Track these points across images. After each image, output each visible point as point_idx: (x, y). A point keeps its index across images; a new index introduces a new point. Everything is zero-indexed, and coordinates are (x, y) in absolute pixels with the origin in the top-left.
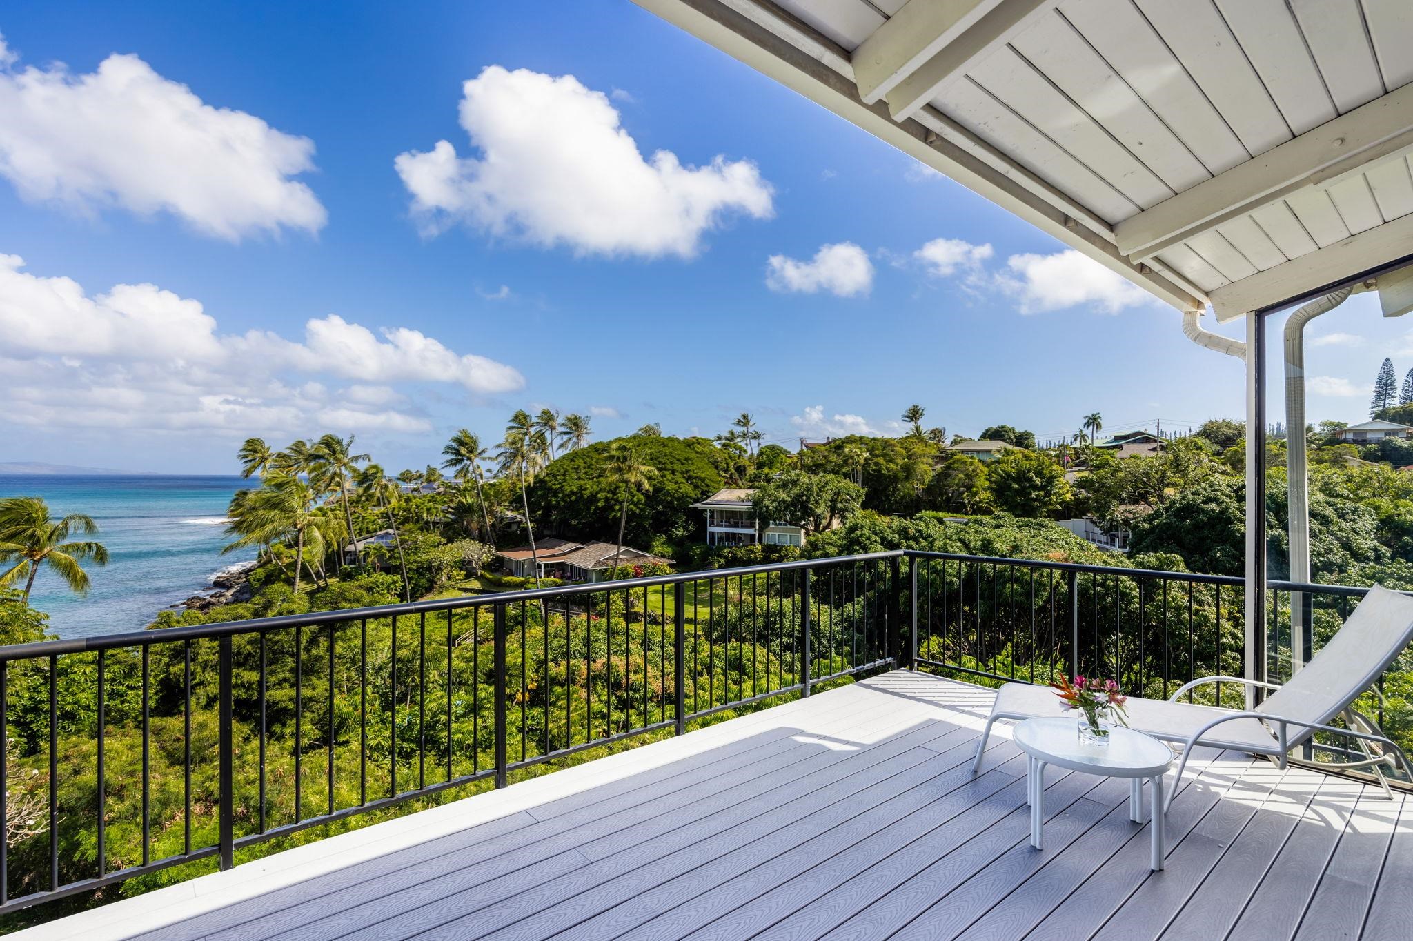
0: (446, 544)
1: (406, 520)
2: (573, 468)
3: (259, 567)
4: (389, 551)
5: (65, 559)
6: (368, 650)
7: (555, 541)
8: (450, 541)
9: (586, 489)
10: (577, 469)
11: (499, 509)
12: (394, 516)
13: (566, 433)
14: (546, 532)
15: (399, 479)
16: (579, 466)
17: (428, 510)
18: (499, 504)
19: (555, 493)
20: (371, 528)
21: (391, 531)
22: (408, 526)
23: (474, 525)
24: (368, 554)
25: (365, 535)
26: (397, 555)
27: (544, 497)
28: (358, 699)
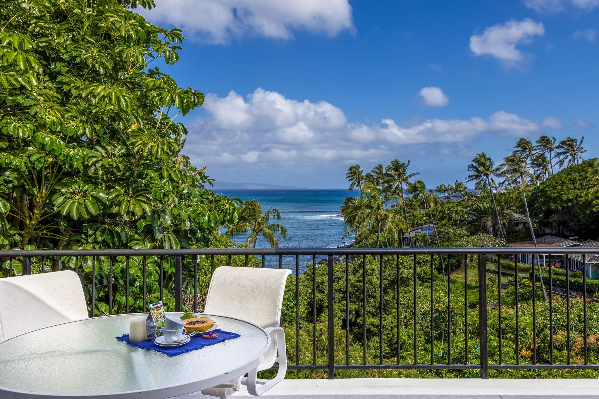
0: (469, 236)
1: (442, 219)
2: (570, 180)
3: (356, 244)
4: (431, 239)
5: (269, 232)
6: (418, 302)
7: (555, 239)
8: (472, 234)
9: (581, 197)
10: (573, 182)
11: (508, 212)
12: (433, 215)
13: (562, 153)
14: (547, 231)
15: (437, 191)
16: (575, 179)
17: (456, 211)
18: (508, 209)
19: (555, 200)
20: (419, 223)
21: (432, 225)
22: (444, 222)
23: (489, 224)
24: (417, 239)
25: (415, 227)
26: (436, 242)
27: (545, 203)
28: (412, 332)
